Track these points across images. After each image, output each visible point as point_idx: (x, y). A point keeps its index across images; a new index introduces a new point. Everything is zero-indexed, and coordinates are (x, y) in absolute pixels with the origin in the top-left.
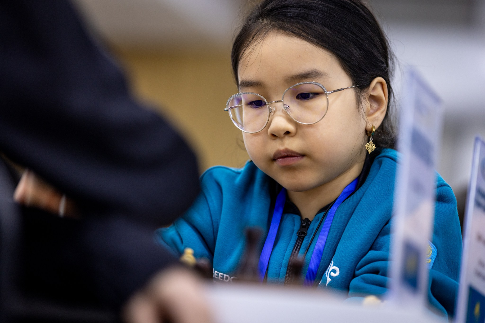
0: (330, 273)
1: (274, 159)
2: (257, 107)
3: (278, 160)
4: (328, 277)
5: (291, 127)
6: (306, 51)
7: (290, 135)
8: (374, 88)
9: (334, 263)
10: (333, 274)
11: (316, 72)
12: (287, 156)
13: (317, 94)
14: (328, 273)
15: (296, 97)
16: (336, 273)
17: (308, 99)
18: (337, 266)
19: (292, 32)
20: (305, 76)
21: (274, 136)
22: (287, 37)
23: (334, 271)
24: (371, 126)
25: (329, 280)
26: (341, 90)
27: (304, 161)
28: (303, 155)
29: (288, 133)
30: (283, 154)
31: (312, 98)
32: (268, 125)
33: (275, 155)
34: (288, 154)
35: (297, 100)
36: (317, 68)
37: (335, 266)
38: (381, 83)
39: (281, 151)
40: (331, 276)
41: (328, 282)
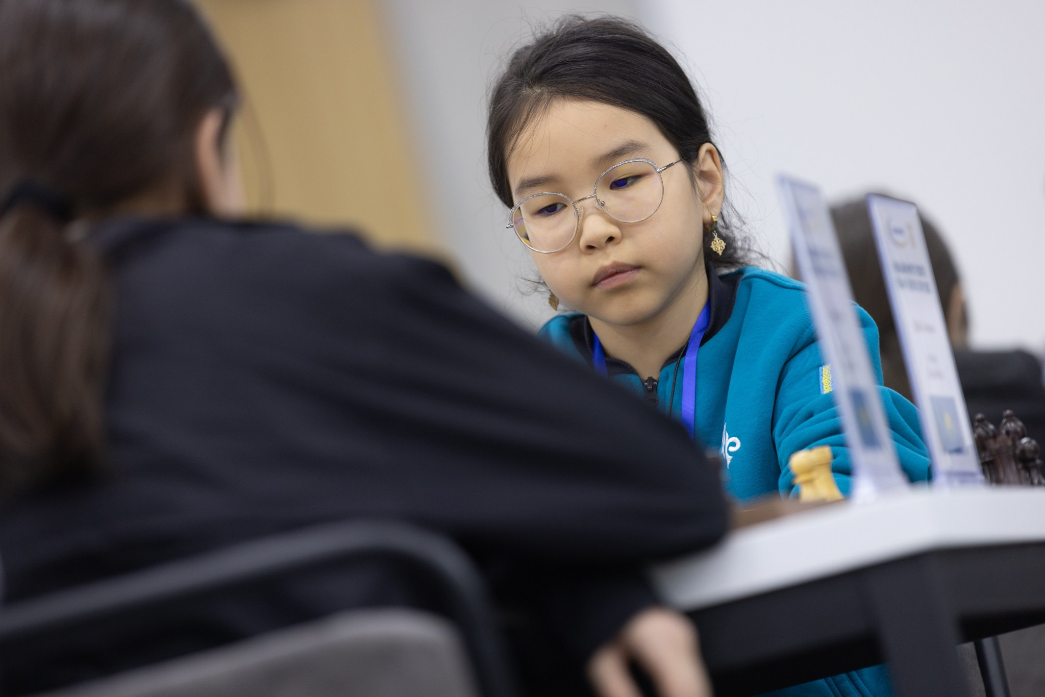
0: (728, 448)
1: (595, 282)
3: (603, 282)
4: (727, 454)
5: (613, 230)
7: (614, 242)
8: (704, 160)
9: (729, 434)
10: (732, 449)
11: (633, 144)
12: (617, 273)
13: (637, 177)
14: (725, 451)
15: (609, 187)
16: (737, 445)
17: (627, 187)
18: (734, 437)
19: (585, 95)
20: (618, 153)
21: (591, 248)
22: (581, 103)
23: (733, 444)
24: (710, 216)
25: (729, 458)
26: (672, 165)
27: (639, 276)
28: (638, 267)
29: (611, 239)
30: (611, 271)
31: (632, 184)
33: (597, 276)
34: (618, 270)
35: (612, 191)
36: (633, 139)
37: (731, 437)
38: (710, 152)
39: (606, 267)
40: (730, 452)
41: (729, 462)
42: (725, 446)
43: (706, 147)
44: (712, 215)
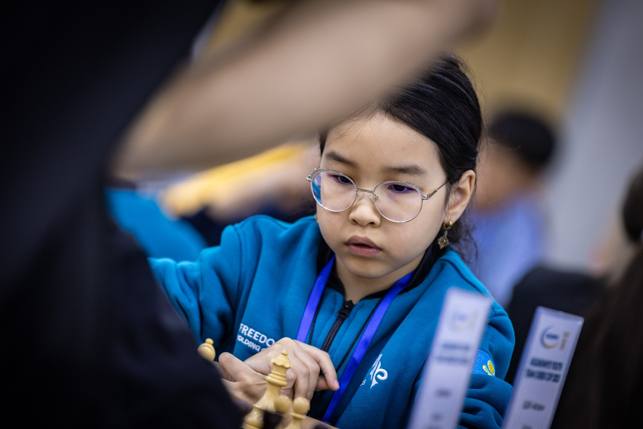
0: (377, 375)
1: (348, 243)
2: (342, 182)
3: (352, 246)
4: (374, 379)
5: (376, 219)
6: (411, 144)
7: (373, 226)
9: (381, 365)
10: (379, 377)
11: (416, 168)
14: (373, 375)
15: (387, 187)
16: (384, 377)
17: (401, 193)
18: (385, 369)
21: (355, 222)
23: (382, 374)
24: (449, 220)
25: (374, 382)
26: (435, 191)
27: (380, 254)
28: (380, 249)
29: (372, 223)
30: (361, 241)
31: (406, 192)
32: (352, 209)
33: (350, 240)
35: (388, 190)
36: (417, 165)
37: (383, 368)
38: (471, 177)
39: (359, 238)
40: (378, 379)
41: (373, 384)
42: (375, 371)
43: (471, 172)
44: (451, 220)
